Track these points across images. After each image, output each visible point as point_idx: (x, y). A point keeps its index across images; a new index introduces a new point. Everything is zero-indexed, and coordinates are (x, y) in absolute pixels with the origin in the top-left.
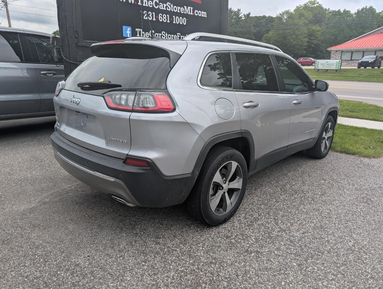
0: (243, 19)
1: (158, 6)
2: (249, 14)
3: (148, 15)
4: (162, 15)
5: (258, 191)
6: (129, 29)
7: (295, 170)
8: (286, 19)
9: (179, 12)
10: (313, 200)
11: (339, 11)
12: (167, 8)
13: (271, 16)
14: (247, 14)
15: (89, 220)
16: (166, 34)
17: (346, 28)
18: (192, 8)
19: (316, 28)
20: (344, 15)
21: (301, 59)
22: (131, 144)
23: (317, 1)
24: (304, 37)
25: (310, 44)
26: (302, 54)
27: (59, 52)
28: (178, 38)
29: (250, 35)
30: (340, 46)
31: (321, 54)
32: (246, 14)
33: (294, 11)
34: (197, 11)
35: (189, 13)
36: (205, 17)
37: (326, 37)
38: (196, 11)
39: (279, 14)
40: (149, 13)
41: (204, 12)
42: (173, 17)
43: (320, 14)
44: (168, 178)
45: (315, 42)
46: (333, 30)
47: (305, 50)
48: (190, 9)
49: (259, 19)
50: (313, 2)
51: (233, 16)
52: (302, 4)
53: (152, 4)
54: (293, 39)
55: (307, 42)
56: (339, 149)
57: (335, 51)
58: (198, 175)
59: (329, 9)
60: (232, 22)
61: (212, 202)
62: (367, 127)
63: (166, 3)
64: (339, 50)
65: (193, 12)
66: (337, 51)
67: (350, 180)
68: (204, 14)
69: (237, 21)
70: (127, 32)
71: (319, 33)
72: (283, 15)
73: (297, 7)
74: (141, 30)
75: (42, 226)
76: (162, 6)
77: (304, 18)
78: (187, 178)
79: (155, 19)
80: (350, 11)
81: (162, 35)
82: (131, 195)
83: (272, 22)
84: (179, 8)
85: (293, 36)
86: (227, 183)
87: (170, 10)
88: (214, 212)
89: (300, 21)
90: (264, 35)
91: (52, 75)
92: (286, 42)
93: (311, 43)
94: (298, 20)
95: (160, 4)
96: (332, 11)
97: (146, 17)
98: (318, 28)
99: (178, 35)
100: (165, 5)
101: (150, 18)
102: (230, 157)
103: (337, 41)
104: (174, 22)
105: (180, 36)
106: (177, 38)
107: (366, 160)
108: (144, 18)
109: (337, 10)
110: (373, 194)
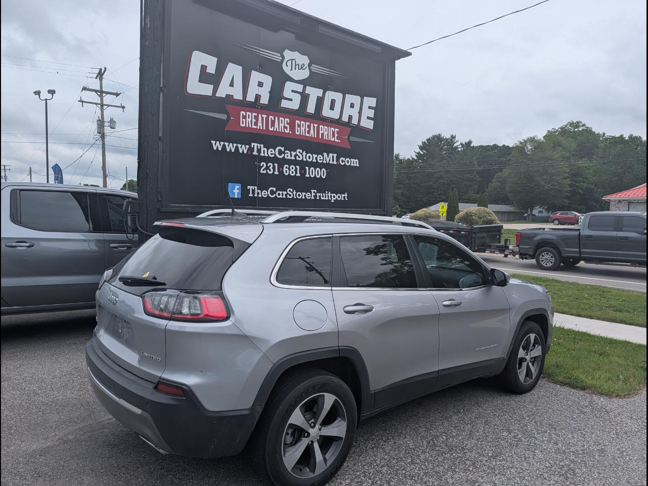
0: (460, 149)
1: (283, 155)
2: (470, 142)
3: (267, 168)
4: (288, 167)
5: (390, 443)
6: (238, 187)
7: (468, 410)
8: (531, 149)
9: (315, 161)
10: (474, 464)
11: (621, 137)
12: (297, 157)
13: (506, 145)
14: (466, 143)
15: (117, 472)
16: (293, 191)
17: (637, 164)
18: (335, 155)
19: (583, 163)
20: (630, 143)
21: (558, 213)
22: (165, 364)
23: (582, 123)
24: (563, 177)
25: (575, 188)
26: (562, 205)
27: (133, 221)
28: (313, 196)
29: (472, 174)
30: (625, 193)
31: (596, 205)
32: (464, 143)
33: (544, 137)
34: (344, 159)
35: (331, 162)
36: (356, 166)
37: (602, 178)
38: (341, 159)
39: (517, 143)
40: (269, 165)
41: (354, 160)
42: (306, 169)
43: (589, 142)
44: (212, 414)
45: (585, 185)
46: (614, 166)
47: (566, 197)
48: (333, 156)
49: (485, 150)
50: (575, 123)
51: (444, 146)
52: (557, 127)
53: (274, 152)
54: (544, 181)
55: (570, 185)
56: (561, 379)
57: (616, 202)
58: (261, 412)
59: (604, 134)
60: (442, 155)
61: (287, 455)
62: (631, 340)
63: (295, 151)
64: (624, 200)
65: (338, 160)
66: (620, 202)
67: (555, 434)
68: (355, 163)
69: (451, 153)
70: (234, 191)
71: (589, 171)
72: (525, 145)
73: (549, 131)
74: (256, 187)
75: (50, 476)
76: (289, 155)
77: (561, 148)
78: (242, 415)
79: (278, 172)
80: (640, 137)
81: (287, 194)
82: (160, 437)
83: (508, 155)
84: (315, 156)
85: (545, 177)
86: (317, 426)
87: (301, 159)
88: (291, 472)
89: (555, 152)
90: (495, 175)
91: (125, 249)
92: (532, 185)
93: (577, 187)
94: (551, 152)
95: (286, 152)
96: (609, 137)
97: (263, 170)
98: (588, 164)
99: (312, 192)
100: (293, 153)
101: (270, 171)
102: (319, 386)
103: (623, 184)
104: (307, 175)
105: (316, 194)
106: (311, 197)
107: (602, 401)
108: (262, 171)
109: (618, 135)
110: (584, 461)
